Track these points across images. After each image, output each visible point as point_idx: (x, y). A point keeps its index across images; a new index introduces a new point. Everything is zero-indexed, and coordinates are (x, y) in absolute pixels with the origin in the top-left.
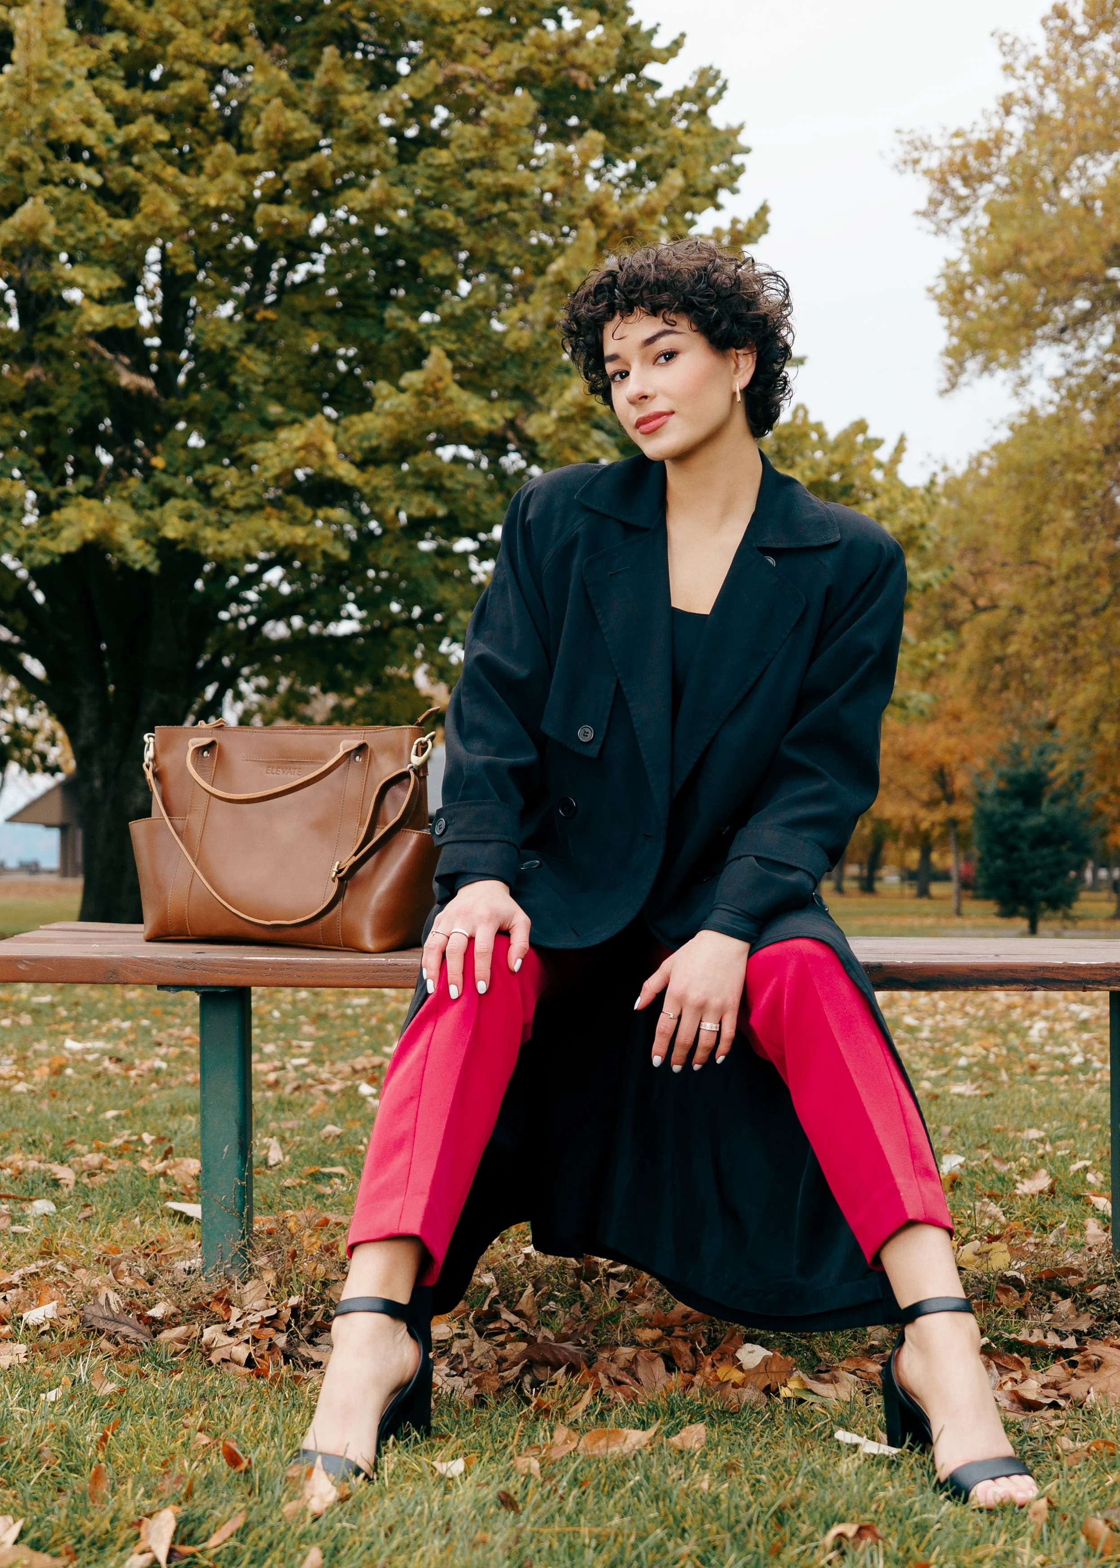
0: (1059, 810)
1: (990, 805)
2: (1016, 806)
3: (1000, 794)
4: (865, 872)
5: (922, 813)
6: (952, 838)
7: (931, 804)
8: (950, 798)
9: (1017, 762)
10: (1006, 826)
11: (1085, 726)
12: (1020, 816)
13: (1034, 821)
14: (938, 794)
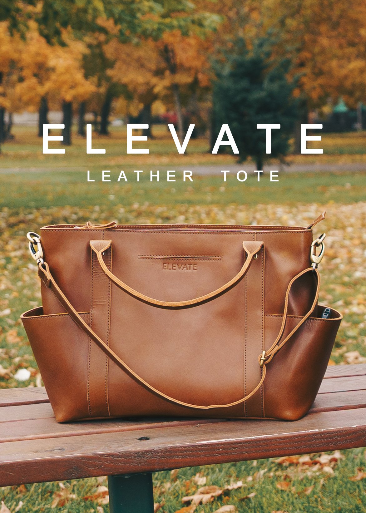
0: (275, 87)
1: (227, 83)
2: (244, 83)
3: (233, 75)
4: (99, 119)
5: (154, 80)
6: (176, 98)
7: (159, 73)
8: (174, 69)
9: (243, 51)
10: (238, 98)
11: (276, 21)
12: (247, 90)
13: (258, 95)
14: (163, 65)
